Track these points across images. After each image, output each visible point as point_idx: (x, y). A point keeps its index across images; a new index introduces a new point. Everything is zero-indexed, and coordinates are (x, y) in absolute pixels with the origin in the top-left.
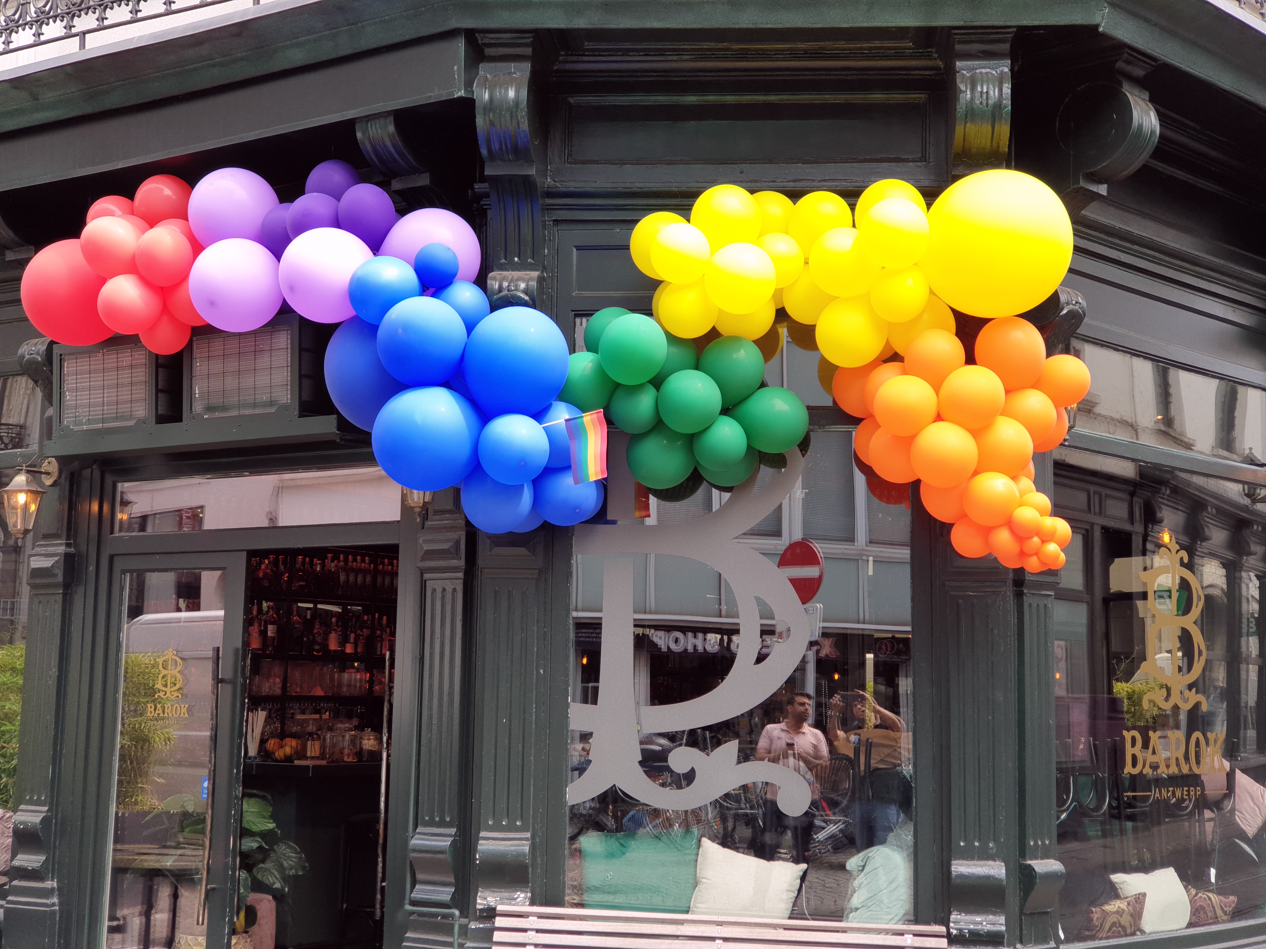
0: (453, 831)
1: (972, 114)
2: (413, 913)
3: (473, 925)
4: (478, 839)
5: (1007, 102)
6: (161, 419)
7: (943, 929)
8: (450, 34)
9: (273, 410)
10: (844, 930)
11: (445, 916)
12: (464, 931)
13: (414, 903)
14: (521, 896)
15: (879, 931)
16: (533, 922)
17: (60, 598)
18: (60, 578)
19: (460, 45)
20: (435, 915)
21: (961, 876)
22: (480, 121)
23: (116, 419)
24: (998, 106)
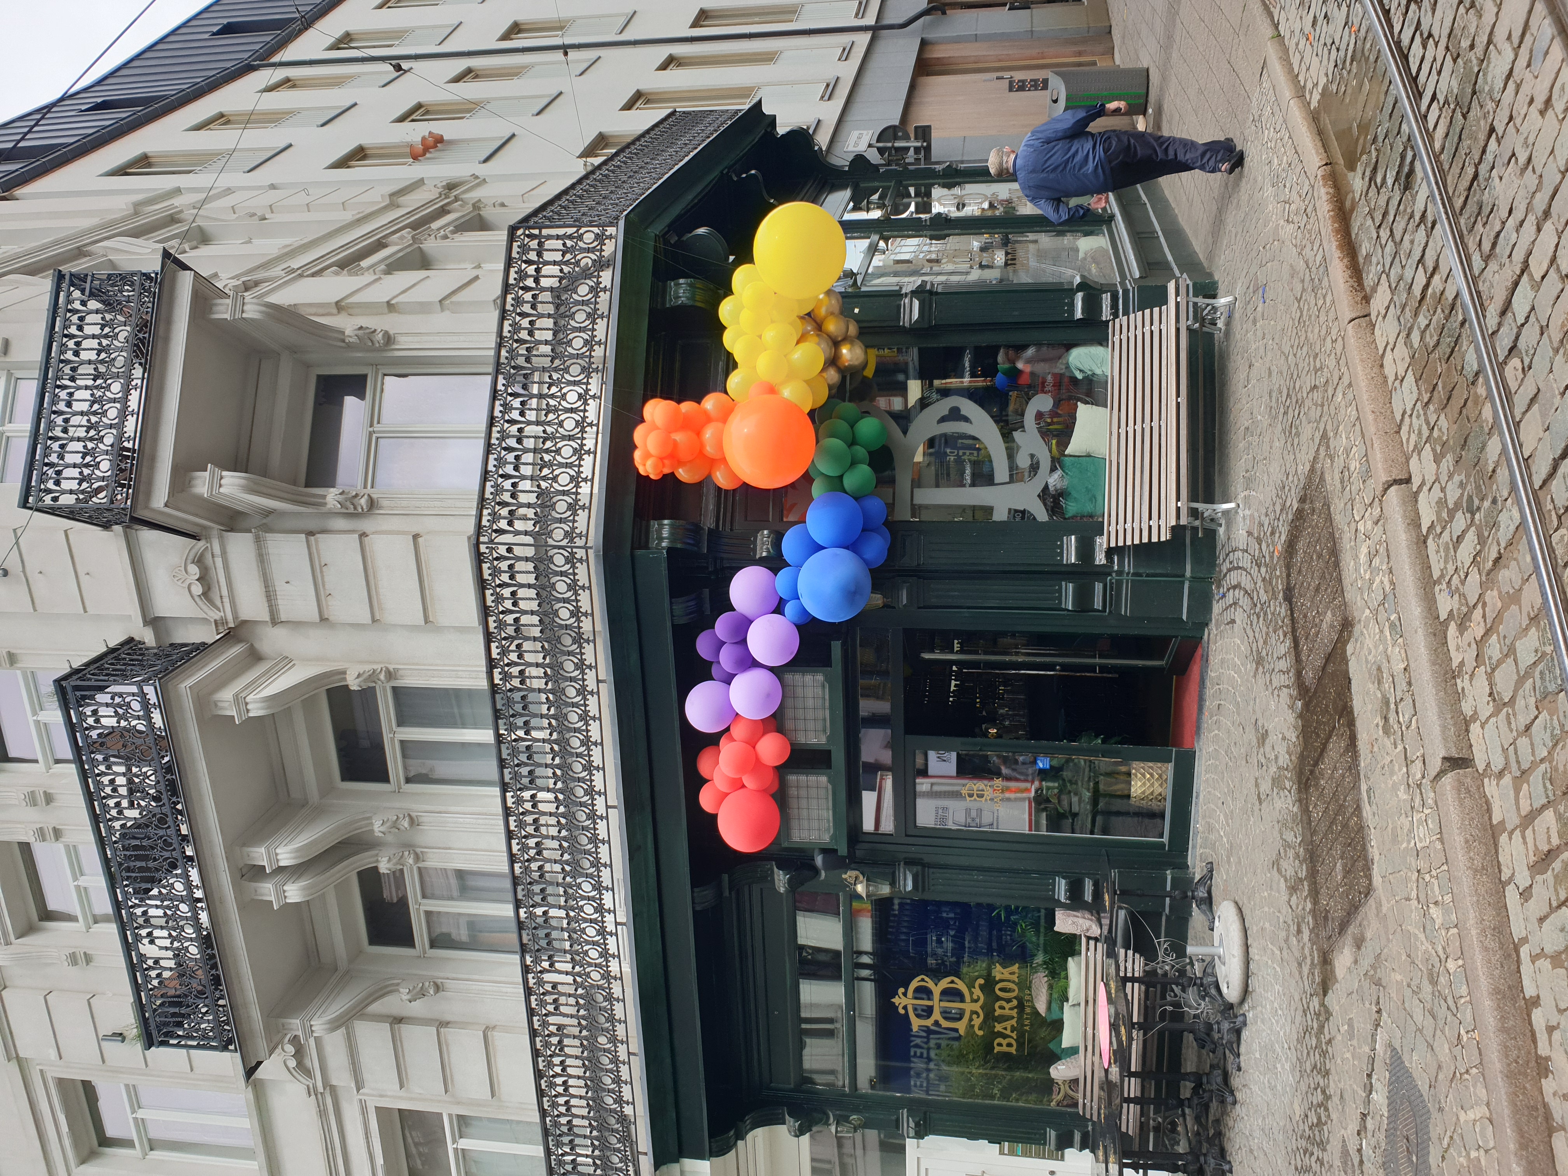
0: (1063, 583)
1: (692, 298)
2: (1110, 611)
3: (1116, 568)
4: (1067, 565)
5: (689, 280)
6: (829, 767)
7: (1111, 323)
8: (632, 556)
9: (827, 685)
10: (1113, 377)
11: (1111, 588)
12: (1120, 573)
13: (1104, 610)
14: (1098, 540)
15: (1112, 357)
16: (1113, 529)
17: (931, 870)
18: (919, 868)
19: (639, 552)
20: (1111, 595)
21: (1083, 313)
22: (679, 546)
23: (827, 798)
24: (690, 285)
